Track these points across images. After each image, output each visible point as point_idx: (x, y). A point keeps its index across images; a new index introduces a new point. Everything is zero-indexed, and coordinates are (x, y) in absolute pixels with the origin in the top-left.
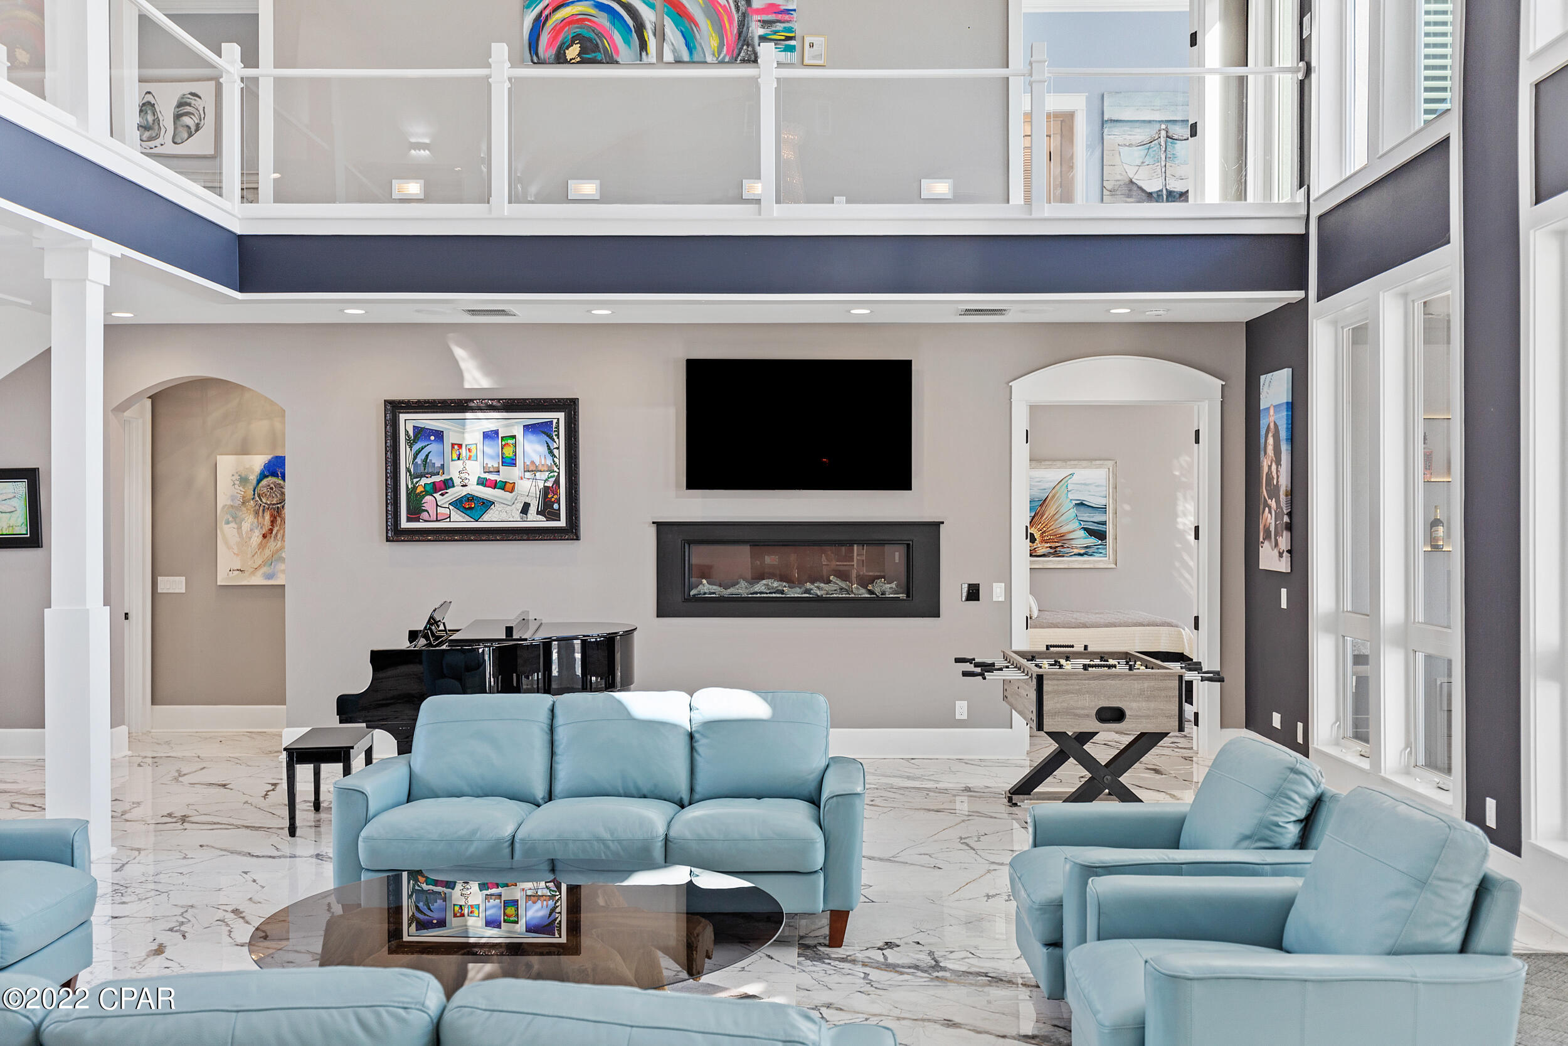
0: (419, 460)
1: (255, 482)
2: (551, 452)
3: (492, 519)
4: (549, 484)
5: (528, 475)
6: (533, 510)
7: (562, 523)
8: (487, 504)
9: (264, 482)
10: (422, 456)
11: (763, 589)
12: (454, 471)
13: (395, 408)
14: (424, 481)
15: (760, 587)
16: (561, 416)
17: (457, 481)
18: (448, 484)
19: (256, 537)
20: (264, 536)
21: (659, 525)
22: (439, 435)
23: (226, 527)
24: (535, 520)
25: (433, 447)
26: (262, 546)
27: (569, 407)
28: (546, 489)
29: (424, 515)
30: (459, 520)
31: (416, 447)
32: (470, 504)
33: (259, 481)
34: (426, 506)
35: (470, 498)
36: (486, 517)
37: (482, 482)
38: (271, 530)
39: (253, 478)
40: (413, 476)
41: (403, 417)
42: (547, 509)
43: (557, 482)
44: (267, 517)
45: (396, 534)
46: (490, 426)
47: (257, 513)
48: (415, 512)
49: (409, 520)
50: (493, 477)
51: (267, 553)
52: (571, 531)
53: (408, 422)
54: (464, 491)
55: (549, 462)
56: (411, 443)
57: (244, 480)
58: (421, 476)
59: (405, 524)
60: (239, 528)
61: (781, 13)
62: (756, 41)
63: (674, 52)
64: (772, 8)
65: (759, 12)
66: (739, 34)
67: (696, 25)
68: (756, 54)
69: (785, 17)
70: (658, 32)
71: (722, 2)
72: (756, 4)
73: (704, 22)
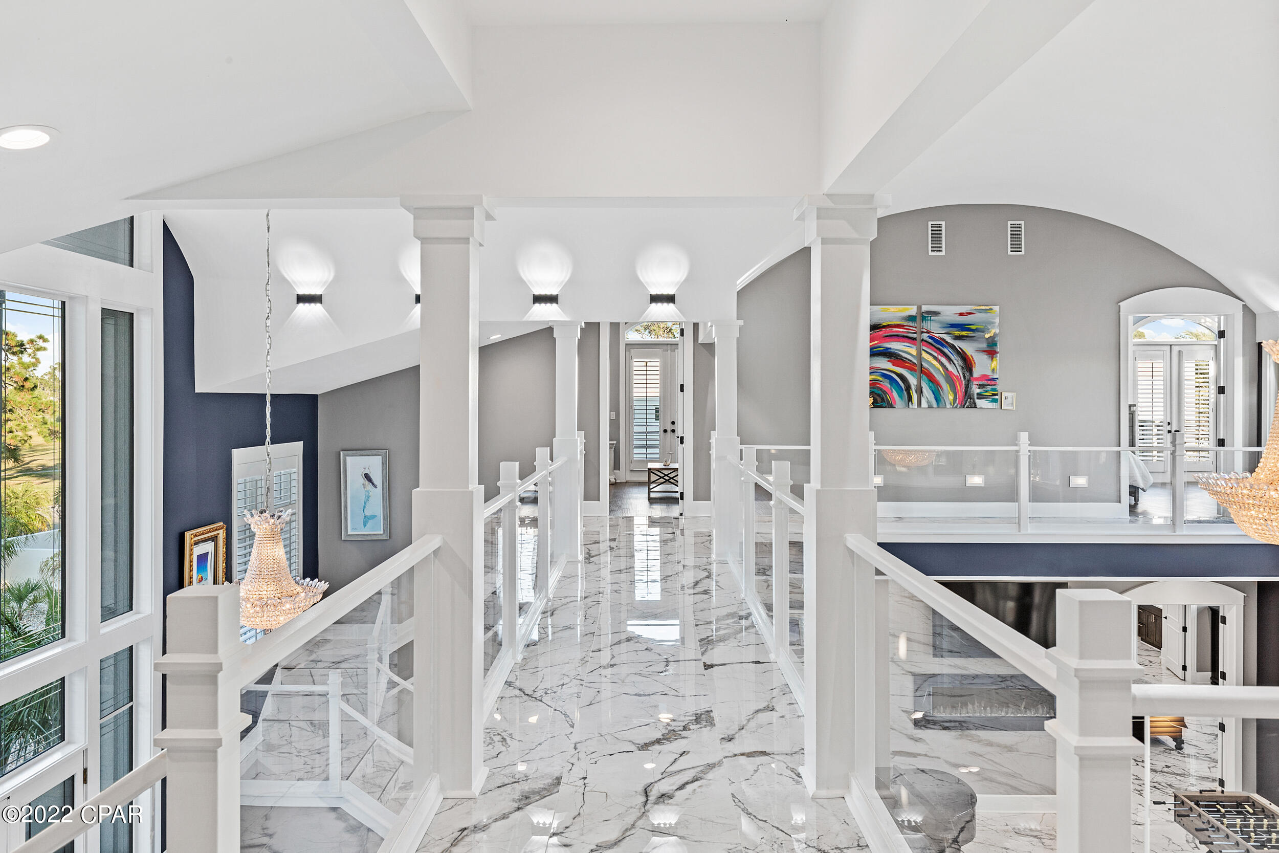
21: (916, 675)
61: (989, 381)
62: (976, 396)
63: (928, 402)
64: (984, 377)
65: (977, 379)
66: (966, 392)
67: (941, 387)
68: (975, 404)
69: (993, 383)
70: (920, 391)
71: (956, 373)
72: (977, 373)
73: (946, 386)
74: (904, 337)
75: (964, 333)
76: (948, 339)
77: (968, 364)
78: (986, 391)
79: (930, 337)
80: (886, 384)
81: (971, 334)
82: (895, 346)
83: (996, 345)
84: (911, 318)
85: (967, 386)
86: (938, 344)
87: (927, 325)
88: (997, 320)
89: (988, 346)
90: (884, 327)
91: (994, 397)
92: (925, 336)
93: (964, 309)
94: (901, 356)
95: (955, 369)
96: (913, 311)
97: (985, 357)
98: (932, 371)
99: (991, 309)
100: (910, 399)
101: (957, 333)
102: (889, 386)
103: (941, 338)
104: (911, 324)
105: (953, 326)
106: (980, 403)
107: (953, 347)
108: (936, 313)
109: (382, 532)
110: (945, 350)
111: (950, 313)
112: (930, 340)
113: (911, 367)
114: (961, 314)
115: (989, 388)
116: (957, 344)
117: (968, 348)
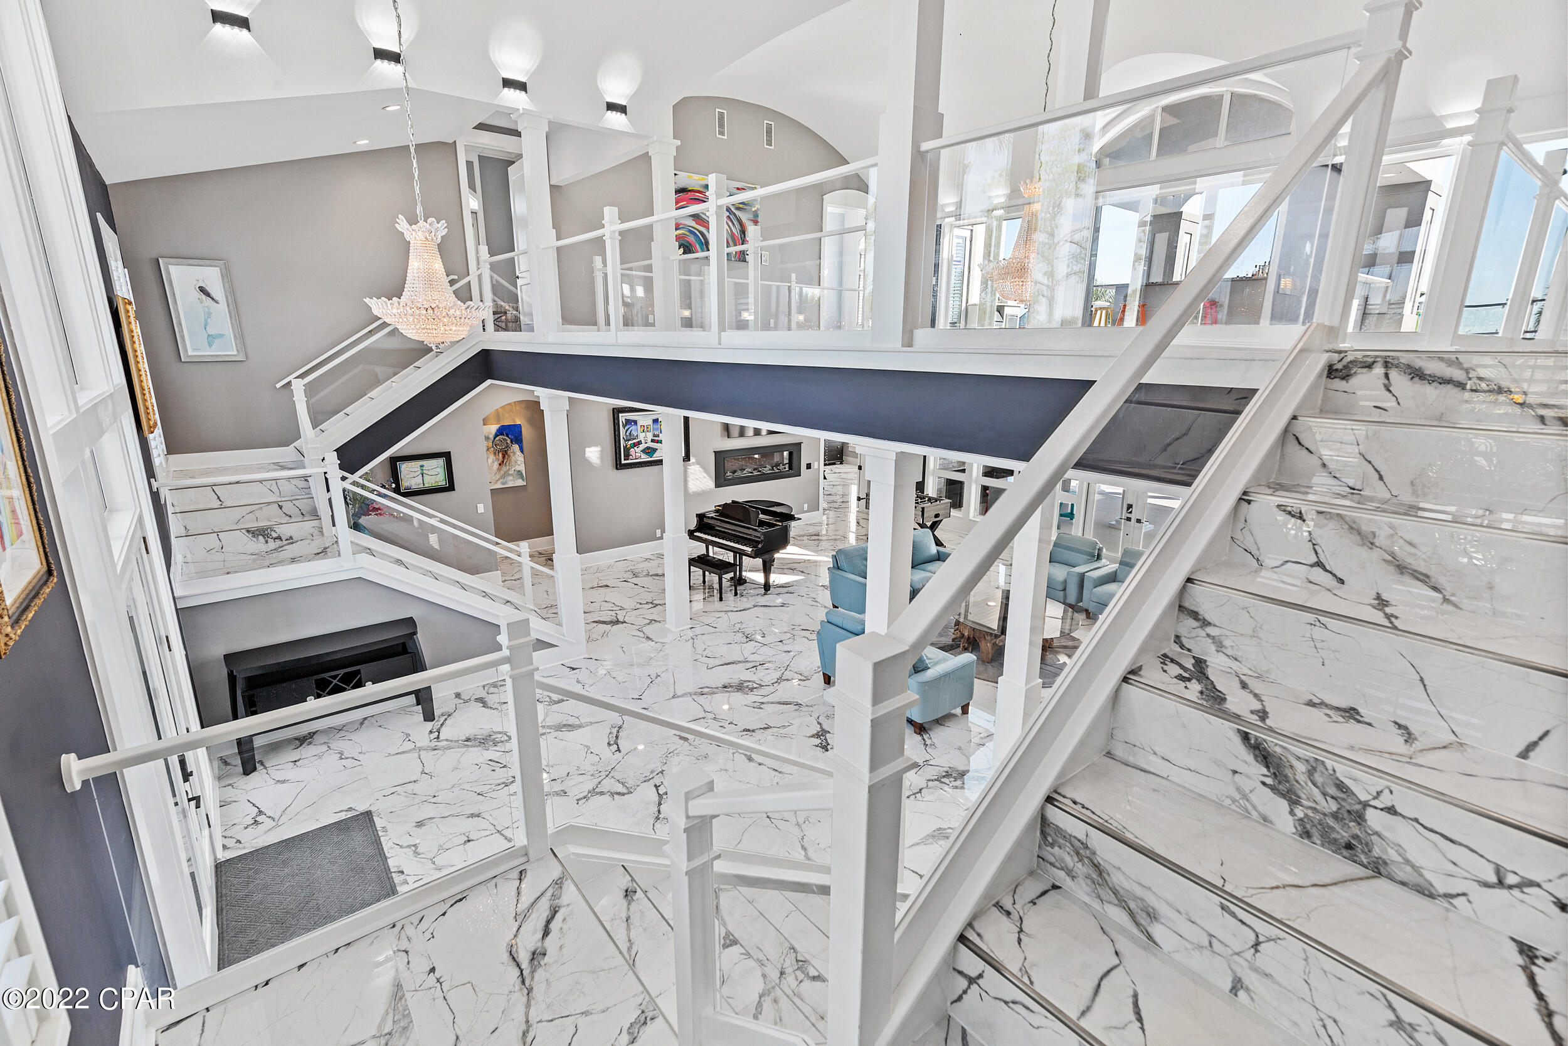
1: (493, 439)
3: (656, 456)
8: (655, 450)
9: (497, 438)
10: (629, 432)
12: (641, 437)
13: (617, 411)
17: (643, 441)
18: (640, 443)
19: (496, 465)
20: (500, 464)
21: (716, 452)
22: (635, 422)
25: (633, 428)
26: (499, 470)
29: (631, 457)
30: (645, 458)
31: (626, 428)
32: (649, 451)
33: (495, 438)
34: (631, 453)
35: (648, 448)
37: (653, 441)
38: (503, 462)
39: (492, 437)
40: (625, 441)
41: (620, 415)
44: (500, 455)
46: (655, 417)
47: (495, 454)
48: (627, 457)
49: (625, 460)
51: (502, 472)
53: (623, 417)
54: (647, 445)
56: (624, 426)
57: (487, 438)
58: (629, 440)
59: (623, 462)
71: (737, 234)
77: (743, 228)
83: (758, 217)
84: (706, 186)
89: (754, 217)
90: (690, 191)
102: (694, 240)
107: (735, 215)
109: (235, 353)
116: (737, 212)
117: (743, 216)
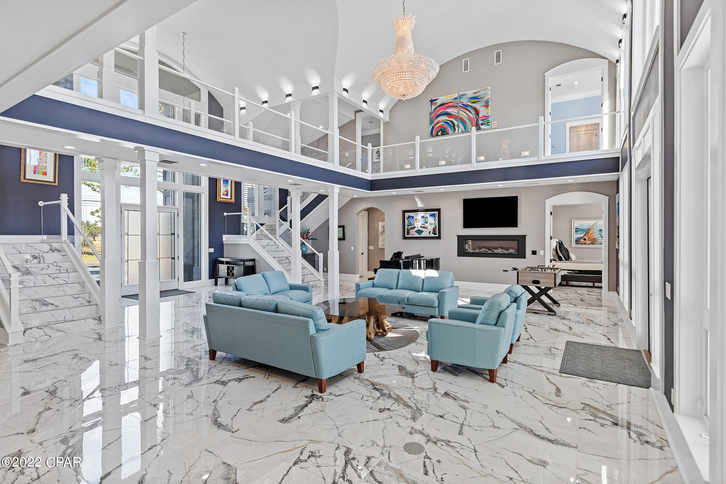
0: (409, 223)
2: (435, 220)
3: (423, 235)
4: (435, 227)
5: (430, 225)
6: (431, 233)
7: (437, 236)
8: (422, 232)
10: (409, 222)
11: (482, 251)
12: (416, 225)
13: (404, 212)
14: (410, 227)
15: (481, 250)
16: (437, 212)
17: (416, 227)
18: (414, 227)
21: (458, 236)
22: (413, 217)
23: (380, 236)
24: (432, 235)
25: (412, 220)
27: (439, 210)
28: (434, 228)
29: (410, 234)
30: (417, 235)
32: (419, 232)
34: (410, 232)
35: (419, 230)
36: (422, 234)
37: (421, 227)
40: (408, 226)
41: (406, 214)
42: (434, 233)
43: (436, 227)
45: (405, 238)
46: (423, 215)
48: (408, 234)
49: (407, 235)
50: (423, 226)
52: (439, 237)
53: (407, 215)
54: (418, 229)
55: (435, 222)
56: (407, 219)
58: (409, 226)
59: (406, 236)
60: (383, 237)
61: (486, 117)
62: (480, 124)
63: (461, 130)
64: (484, 116)
65: (481, 118)
66: (476, 123)
67: (466, 123)
68: (480, 127)
69: (487, 118)
70: (458, 126)
71: (472, 117)
72: (480, 116)
73: (468, 122)
74: (453, 106)
75: (476, 100)
76: (470, 104)
77: (477, 112)
78: (485, 122)
79: (462, 105)
80: (446, 125)
81: (478, 100)
82: (449, 110)
83: (489, 102)
84: (456, 99)
85: (477, 121)
86: (465, 107)
87: (461, 100)
88: (490, 92)
89: (485, 104)
90: (445, 104)
91: (488, 124)
92: (461, 104)
93: (475, 91)
94: (451, 114)
95: (472, 115)
96: (456, 95)
97: (484, 108)
98: (463, 118)
99: (487, 88)
100: (455, 130)
101: (473, 101)
102: (447, 126)
103: (466, 104)
104: (455, 101)
105: (471, 98)
106: (482, 127)
107: (471, 107)
108: (465, 95)
110: (468, 108)
111: (470, 93)
112: (462, 106)
113: (456, 117)
114: (475, 93)
115: (486, 120)
116: (473, 105)
117: (477, 106)
